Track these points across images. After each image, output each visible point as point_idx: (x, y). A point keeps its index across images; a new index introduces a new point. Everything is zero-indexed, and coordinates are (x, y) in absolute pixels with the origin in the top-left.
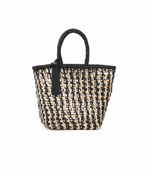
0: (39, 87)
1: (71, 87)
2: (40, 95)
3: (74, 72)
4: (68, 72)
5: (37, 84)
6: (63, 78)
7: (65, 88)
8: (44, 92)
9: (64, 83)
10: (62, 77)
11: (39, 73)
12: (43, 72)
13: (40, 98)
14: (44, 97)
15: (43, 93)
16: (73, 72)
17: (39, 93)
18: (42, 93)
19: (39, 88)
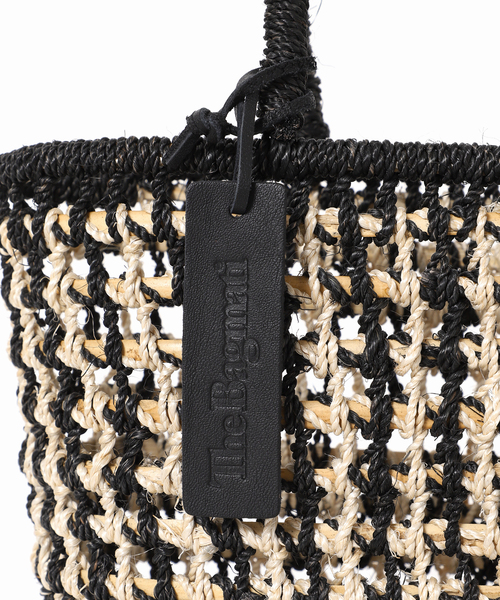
0: (43, 401)
1: (430, 414)
2: (61, 491)
3: (471, 224)
4: (401, 228)
5: (28, 356)
6: (338, 295)
7: (352, 417)
8: (99, 461)
9: (345, 359)
10: (314, 284)
11: (49, 236)
12: (97, 226)
13: (60, 522)
14: (94, 522)
15: (90, 476)
16: (457, 224)
17: (49, 467)
18: (80, 471)
19: (43, 415)
